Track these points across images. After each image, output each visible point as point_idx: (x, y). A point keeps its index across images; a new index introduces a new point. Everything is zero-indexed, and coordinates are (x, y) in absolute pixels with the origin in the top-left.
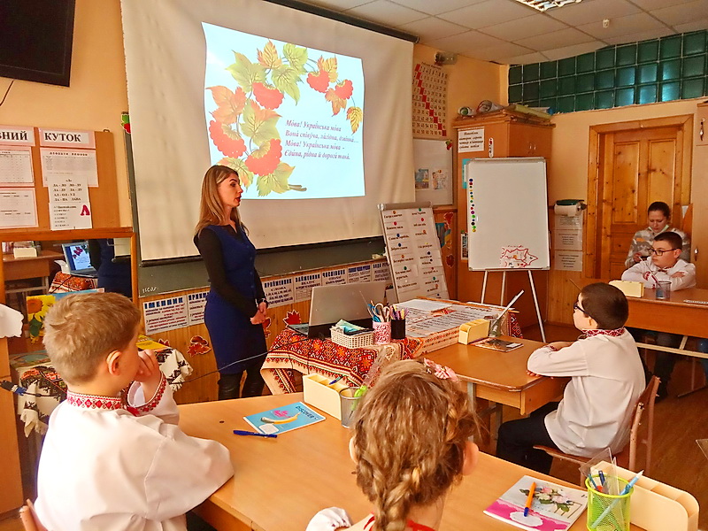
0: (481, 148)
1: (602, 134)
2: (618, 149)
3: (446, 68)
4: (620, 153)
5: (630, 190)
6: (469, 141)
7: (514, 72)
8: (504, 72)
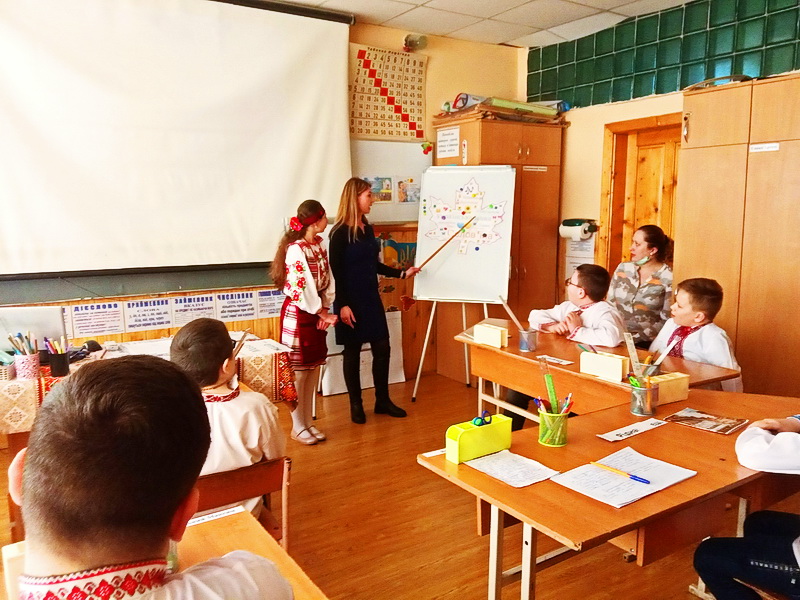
0: (456, 153)
3: (420, 55)
5: (653, 209)
6: (446, 143)
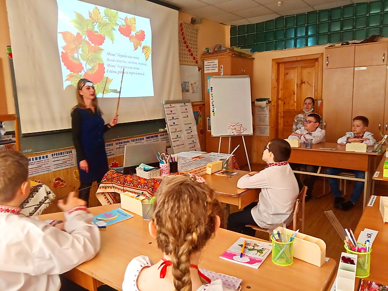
0: (216, 71)
1: (278, 63)
2: (287, 71)
4: (287, 74)
5: (293, 93)
6: (210, 66)
7: (233, 29)
8: (228, 29)
